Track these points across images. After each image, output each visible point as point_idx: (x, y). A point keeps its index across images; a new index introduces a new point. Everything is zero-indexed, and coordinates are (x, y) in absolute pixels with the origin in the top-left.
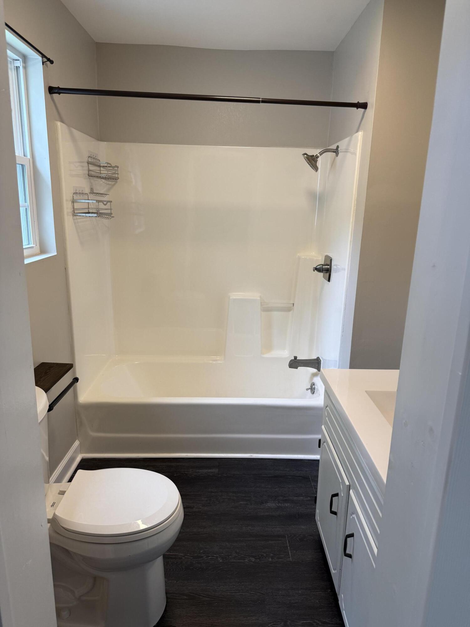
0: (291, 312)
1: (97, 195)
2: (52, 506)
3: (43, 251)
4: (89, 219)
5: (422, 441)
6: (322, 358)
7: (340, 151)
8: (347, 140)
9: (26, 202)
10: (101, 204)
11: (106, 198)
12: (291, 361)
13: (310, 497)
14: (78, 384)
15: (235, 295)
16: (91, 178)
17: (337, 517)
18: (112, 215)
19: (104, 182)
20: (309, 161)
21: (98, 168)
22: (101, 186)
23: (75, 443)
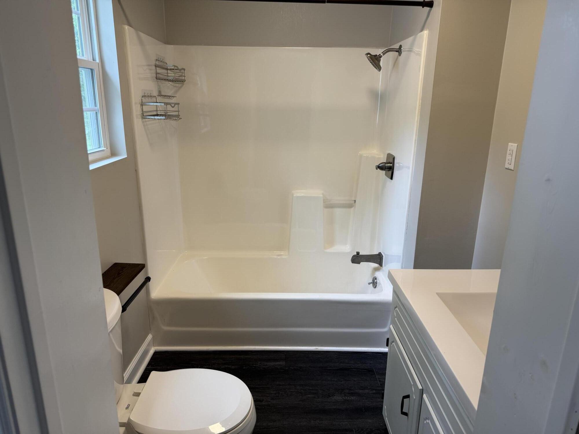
0: (352, 209)
1: (165, 97)
2: (127, 408)
3: (113, 154)
4: (157, 121)
5: (530, 374)
6: (384, 253)
7: (403, 50)
8: (411, 38)
9: (96, 106)
10: (169, 106)
11: (173, 101)
12: (354, 256)
13: (376, 390)
14: (151, 283)
15: (299, 193)
16: (159, 81)
17: (408, 418)
18: (179, 117)
19: (171, 85)
20: (372, 60)
21: (164, 71)
22: (168, 88)
23: (148, 337)
